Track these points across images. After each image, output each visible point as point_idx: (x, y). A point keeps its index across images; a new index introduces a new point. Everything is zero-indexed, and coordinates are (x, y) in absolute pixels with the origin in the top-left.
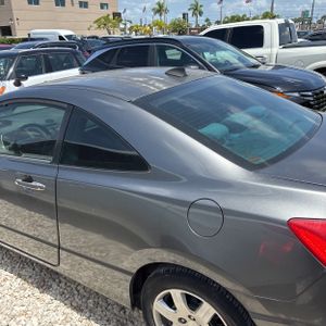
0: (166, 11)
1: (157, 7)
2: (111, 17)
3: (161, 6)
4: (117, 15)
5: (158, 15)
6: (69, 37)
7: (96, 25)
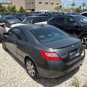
0: (75, 5)
1: (72, 4)
2: (59, 7)
3: (73, 4)
4: (61, 6)
5: (72, 6)
6: (47, 12)
7: (55, 9)
